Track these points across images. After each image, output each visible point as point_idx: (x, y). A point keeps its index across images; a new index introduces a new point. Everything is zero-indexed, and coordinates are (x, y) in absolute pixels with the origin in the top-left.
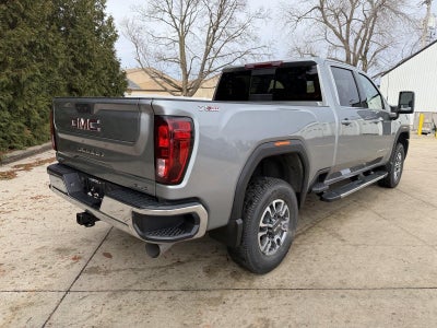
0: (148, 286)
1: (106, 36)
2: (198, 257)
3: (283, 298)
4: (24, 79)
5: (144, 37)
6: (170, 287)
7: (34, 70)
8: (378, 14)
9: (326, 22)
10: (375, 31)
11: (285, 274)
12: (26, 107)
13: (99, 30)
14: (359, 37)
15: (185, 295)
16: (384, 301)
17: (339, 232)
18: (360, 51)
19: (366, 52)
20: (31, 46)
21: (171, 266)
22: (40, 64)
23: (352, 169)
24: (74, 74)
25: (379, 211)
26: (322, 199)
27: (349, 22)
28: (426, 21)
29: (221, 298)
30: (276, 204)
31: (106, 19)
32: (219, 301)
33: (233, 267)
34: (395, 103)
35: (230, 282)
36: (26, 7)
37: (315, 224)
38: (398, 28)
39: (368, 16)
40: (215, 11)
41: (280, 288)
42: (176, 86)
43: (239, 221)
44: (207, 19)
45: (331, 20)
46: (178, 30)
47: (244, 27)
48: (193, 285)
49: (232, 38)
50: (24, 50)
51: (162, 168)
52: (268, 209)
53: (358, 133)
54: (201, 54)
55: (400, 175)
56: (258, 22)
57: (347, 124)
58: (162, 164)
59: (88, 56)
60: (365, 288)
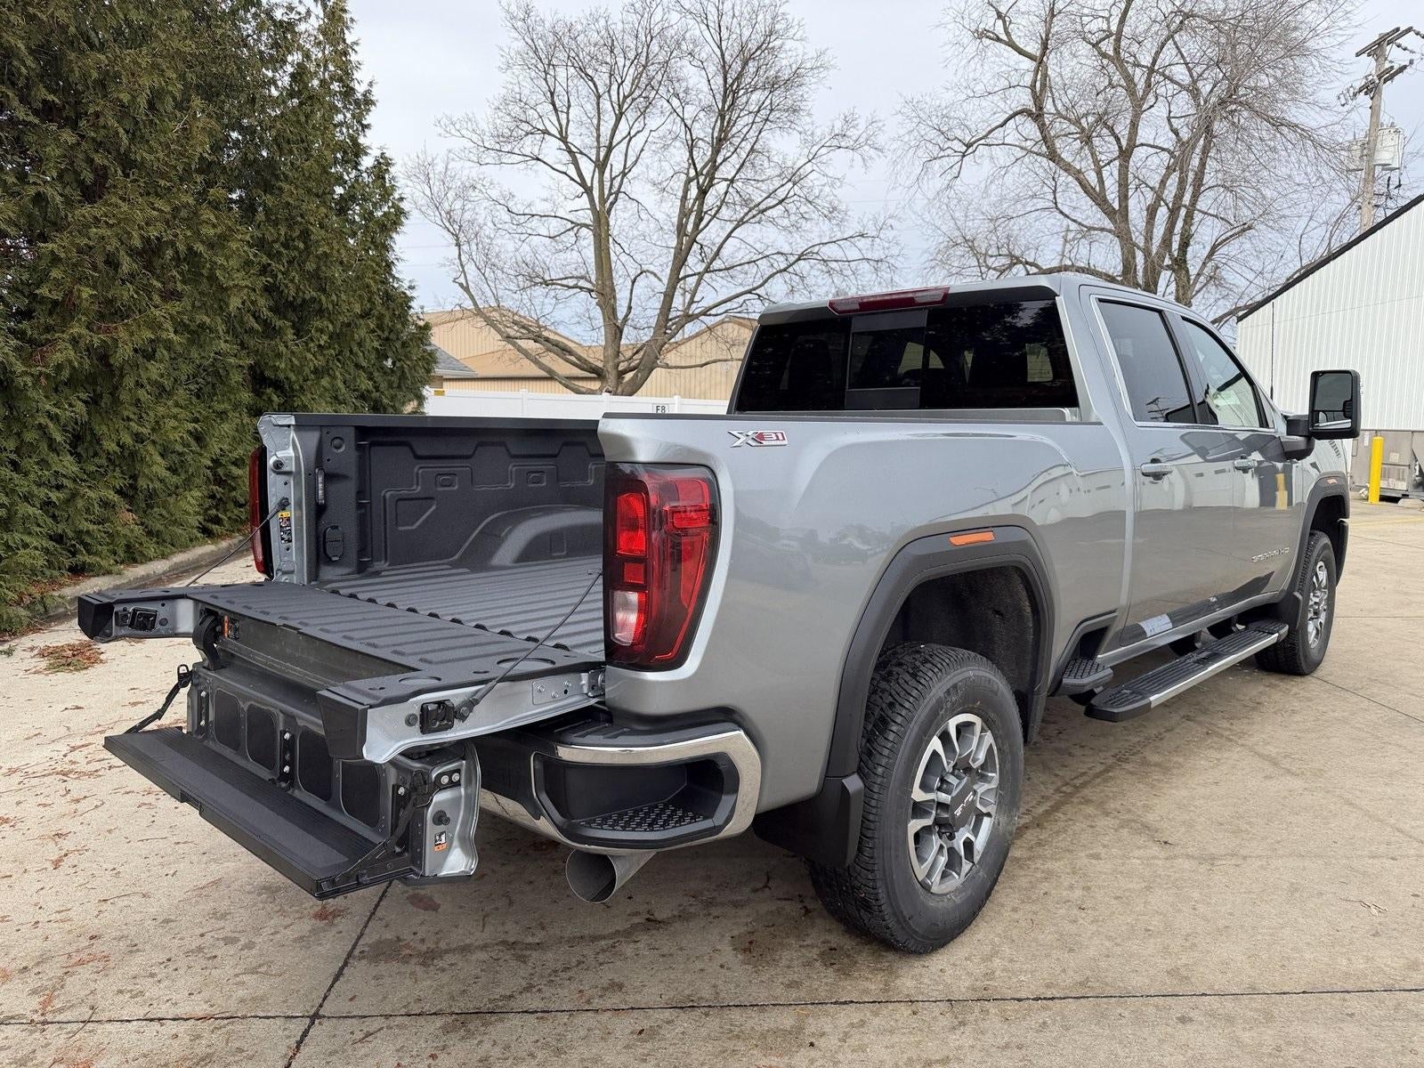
0: (565, 996)
1: (368, 216)
2: (710, 903)
3: (995, 1027)
4: (124, 353)
5: (480, 212)
6: (632, 999)
7: (155, 325)
8: (1219, 127)
9: (1053, 156)
10: (1209, 179)
11: (995, 953)
12: (127, 439)
13: (349, 198)
14: (1159, 198)
15: (685, 1021)
16: (1316, 1032)
17: (1151, 818)
18: (1166, 242)
19: (1185, 245)
20: (149, 253)
21: (628, 934)
22: (174, 307)
23: (1176, 619)
24: (270, 331)
25: (1271, 750)
26: (1092, 712)
27: (1125, 154)
28: (1368, 147)
29: (799, 1029)
30: (959, 728)
31: (367, 162)
32: (794, 1038)
33: (824, 933)
34: (1300, 406)
35: (823, 981)
36: (134, 135)
37: (1070, 793)
38: (1283, 171)
39: (1185, 134)
40: (704, 129)
41: (984, 997)
42: (583, 364)
43: (853, 783)
44: (679, 154)
45: (1068, 149)
46: (588, 191)
47: (795, 178)
48: (706, 993)
49: (755, 212)
50: (127, 265)
51: (628, 620)
52: (936, 744)
53: (1179, 504)
54: (662, 263)
55: (1325, 632)
56: (838, 162)
57: (1158, 476)
58: (626, 606)
59: (315, 276)
60: (1253, 992)
